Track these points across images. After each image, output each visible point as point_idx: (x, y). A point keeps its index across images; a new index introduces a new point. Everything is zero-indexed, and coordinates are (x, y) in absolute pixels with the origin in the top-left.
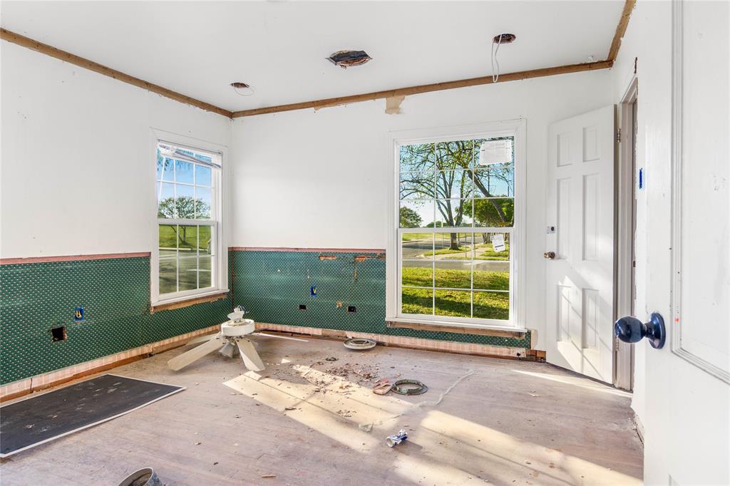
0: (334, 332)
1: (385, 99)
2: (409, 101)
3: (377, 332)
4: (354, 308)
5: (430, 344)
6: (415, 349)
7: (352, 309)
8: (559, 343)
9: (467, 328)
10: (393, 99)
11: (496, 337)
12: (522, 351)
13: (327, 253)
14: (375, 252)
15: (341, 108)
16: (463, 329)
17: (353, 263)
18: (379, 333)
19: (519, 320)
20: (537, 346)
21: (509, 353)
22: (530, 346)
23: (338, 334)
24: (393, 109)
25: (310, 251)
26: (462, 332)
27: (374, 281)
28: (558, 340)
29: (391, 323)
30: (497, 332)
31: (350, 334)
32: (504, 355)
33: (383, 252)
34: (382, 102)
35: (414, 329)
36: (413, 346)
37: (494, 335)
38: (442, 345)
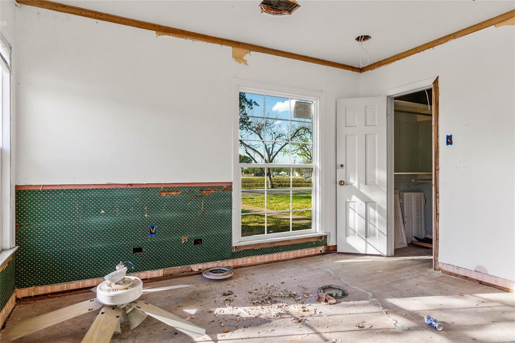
0: (178, 269)
1: (231, 47)
2: (253, 57)
3: (223, 259)
4: (200, 240)
5: (267, 258)
6: (255, 265)
7: (197, 242)
8: (348, 238)
9: (292, 240)
10: (239, 51)
11: (308, 243)
12: (322, 249)
13: (170, 188)
14: (222, 185)
15: (189, 42)
16: (289, 241)
17: (200, 196)
18: (225, 259)
19: (321, 228)
20: (331, 242)
21: (316, 252)
22: (327, 244)
23: (183, 270)
24: (239, 59)
25: (149, 187)
26: (288, 244)
27: (221, 212)
28: (346, 236)
29: (236, 247)
30: (309, 238)
31: (195, 268)
32: (313, 253)
33: (229, 185)
34: (229, 49)
35: (255, 248)
36: (254, 263)
37: (308, 241)
38: (275, 256)
